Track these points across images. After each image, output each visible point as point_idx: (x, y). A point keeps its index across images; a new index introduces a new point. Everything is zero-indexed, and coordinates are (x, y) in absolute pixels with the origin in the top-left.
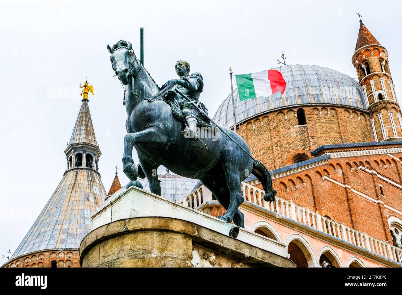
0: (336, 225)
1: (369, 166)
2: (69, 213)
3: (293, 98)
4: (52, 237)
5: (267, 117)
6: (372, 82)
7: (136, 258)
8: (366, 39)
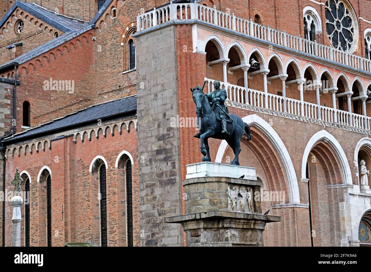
0: (264, 28)
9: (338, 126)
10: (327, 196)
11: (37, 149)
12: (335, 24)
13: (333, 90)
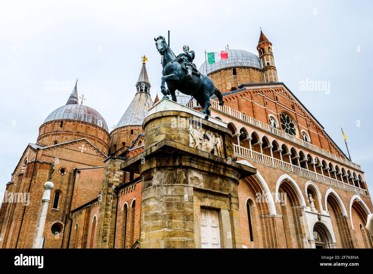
0: (247, 117)
1: (262, 93)
2: (138, 110)
3: (231, 64)
4: (131, 120)
5: (220, 71)
6: (265, 57)
7: (166, 127)
8: (263, 39)
9: (294, 173)
10: (292, 213)
11: (131, 190)
12: (285, 125)
13: (289, 154)
